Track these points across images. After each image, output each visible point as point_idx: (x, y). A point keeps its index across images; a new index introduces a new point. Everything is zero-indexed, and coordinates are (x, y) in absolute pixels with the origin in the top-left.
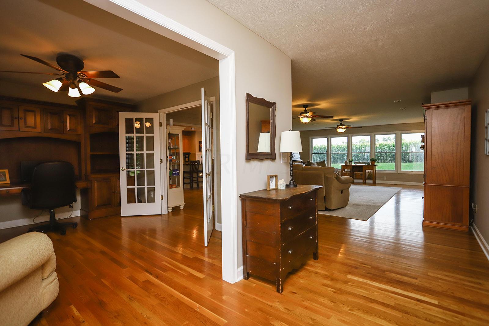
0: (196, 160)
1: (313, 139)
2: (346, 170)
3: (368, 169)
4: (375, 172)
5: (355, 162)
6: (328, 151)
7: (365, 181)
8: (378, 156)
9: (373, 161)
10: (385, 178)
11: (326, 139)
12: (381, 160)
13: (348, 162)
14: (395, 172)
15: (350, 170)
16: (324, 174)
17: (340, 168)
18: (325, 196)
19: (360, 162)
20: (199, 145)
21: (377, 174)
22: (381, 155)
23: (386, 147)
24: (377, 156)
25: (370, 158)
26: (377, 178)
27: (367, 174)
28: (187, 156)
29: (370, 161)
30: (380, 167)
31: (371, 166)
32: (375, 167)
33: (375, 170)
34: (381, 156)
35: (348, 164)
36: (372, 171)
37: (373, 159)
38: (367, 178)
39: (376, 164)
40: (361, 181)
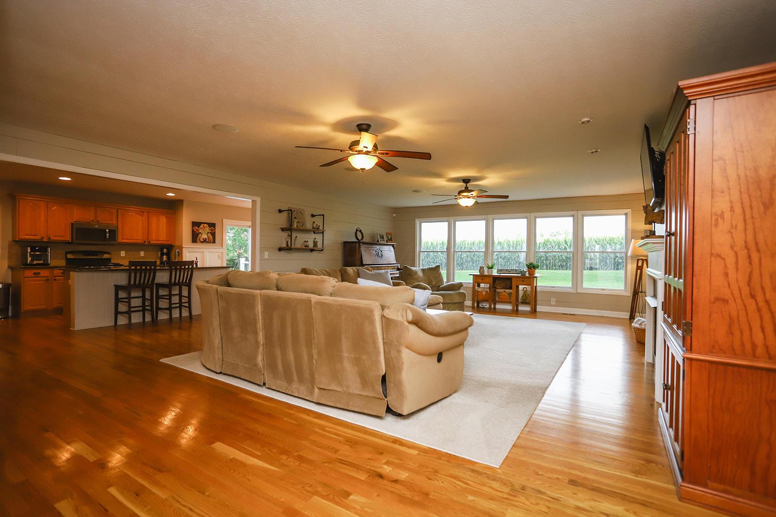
0: (184, 260)
1: (423, 224)
2: (482, 285)
3: (522, 283)
4: (535, 290)
5: (498, 270)
6: (448, 248)
7: (517, 308)
8: (543, 259)
9: (532, 267)
10: (553, 301)
11: (446, 224)
12: (547, 266)
13: (486, 269)
14: (572, 291)
15: (488, 285)
16: (383, 308)
17: (470, 280)
18: (384, 373)
19: (507, 270)
20: (193, 230)
21: (538, 294)
22: (546, 257)
23: (554, 245)
24: (541, 260)
25: (526, 262)
26: (538, 302)
27: (521, 294)
28: (165, 251)
29: (526, 269)
30: (545, 279)
31: (528, 277)
32: (535, 279)
33: (535, 285)
34: (547, 260)
35: (486, 273)
36: (528, 288)
37: (531, 264)
38: (520, 300)
39: (538, 273)
40: (509, 307)
